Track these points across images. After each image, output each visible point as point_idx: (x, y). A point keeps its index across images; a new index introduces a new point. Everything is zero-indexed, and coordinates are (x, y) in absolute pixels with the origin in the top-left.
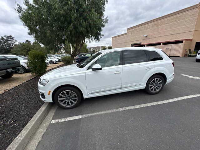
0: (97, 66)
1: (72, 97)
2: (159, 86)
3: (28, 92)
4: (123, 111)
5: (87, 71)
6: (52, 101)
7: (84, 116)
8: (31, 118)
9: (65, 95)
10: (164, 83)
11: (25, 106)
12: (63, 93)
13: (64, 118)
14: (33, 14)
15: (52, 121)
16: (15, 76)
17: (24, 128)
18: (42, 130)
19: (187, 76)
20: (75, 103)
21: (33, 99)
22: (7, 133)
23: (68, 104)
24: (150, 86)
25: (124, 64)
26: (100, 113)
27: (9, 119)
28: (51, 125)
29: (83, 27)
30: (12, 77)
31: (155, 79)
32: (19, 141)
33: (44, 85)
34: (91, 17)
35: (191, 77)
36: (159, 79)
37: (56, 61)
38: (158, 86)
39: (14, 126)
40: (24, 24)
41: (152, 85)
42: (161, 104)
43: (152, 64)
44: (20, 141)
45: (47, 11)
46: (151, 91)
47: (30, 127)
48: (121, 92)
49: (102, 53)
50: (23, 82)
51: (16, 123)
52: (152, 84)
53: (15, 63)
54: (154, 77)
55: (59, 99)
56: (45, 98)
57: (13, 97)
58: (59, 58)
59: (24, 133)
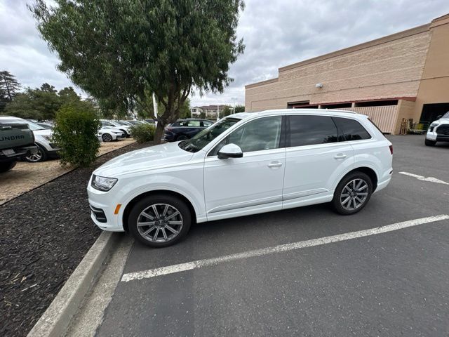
0: (231, 148)
1: (171, 220)
2: (360, 197)
3: (56, 207)
4: (288, 251)
5: (206, 160)
6: (122, 229)
7: (199, 263)
8: (73, 269)
9: (154, 215)
10: (371, 191)
11: (53, 240)
12: (150, 211)
13: (152, 268)
14: (73, 23)
15: (125, 275)
16: (19, 167)
17: (57, 293)
18: (102, 299)
19: (413, 175)
20: (176, 233)
21: (70, 224)
22: (13, 306)
23: (160, 235)
24: (342, 195)
25: (289, 146)
26: (235, 256)
27: (14, 271)
28: (122, 286)
29: (189, 59)
30: (13, 169)
31: (354, 181)
32: (48, 326)
33: (106, 189)
34: (208, 38)
35: (420, 177)
36: (361, 181)
37: (118, 134)
38: (358, 196)
39: (30, 289)
40: (51, 44)
41: (346, 193)
42: (368, 236)
43: (349, 148)
44: (51, 328)
45: (107, 17)
46: (344, 207)
47: (73, 293)
48: (280, 209)
49: (240, 120)
50: (42, 182)
51: (33, 283)
52: (346, 191)
53: (22, 137)
54: (352, 176)
55: (139, 224)
56: (105, 221)
57: (19, 219)
58: (124, 127)
59: (59, 306)
